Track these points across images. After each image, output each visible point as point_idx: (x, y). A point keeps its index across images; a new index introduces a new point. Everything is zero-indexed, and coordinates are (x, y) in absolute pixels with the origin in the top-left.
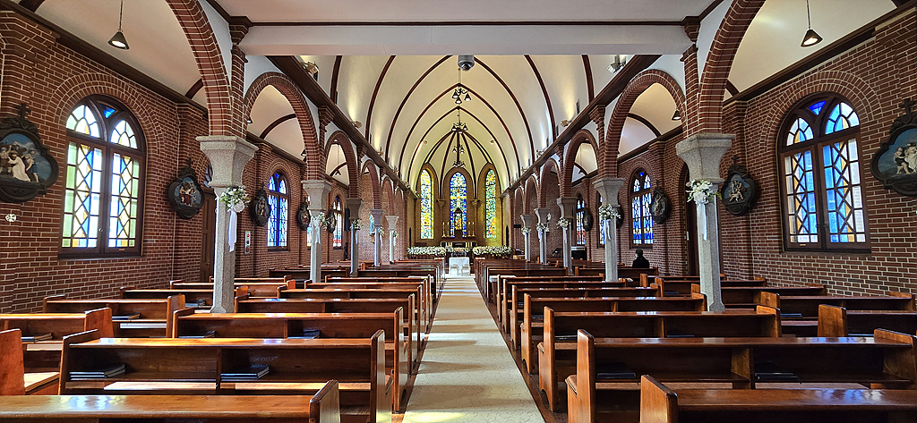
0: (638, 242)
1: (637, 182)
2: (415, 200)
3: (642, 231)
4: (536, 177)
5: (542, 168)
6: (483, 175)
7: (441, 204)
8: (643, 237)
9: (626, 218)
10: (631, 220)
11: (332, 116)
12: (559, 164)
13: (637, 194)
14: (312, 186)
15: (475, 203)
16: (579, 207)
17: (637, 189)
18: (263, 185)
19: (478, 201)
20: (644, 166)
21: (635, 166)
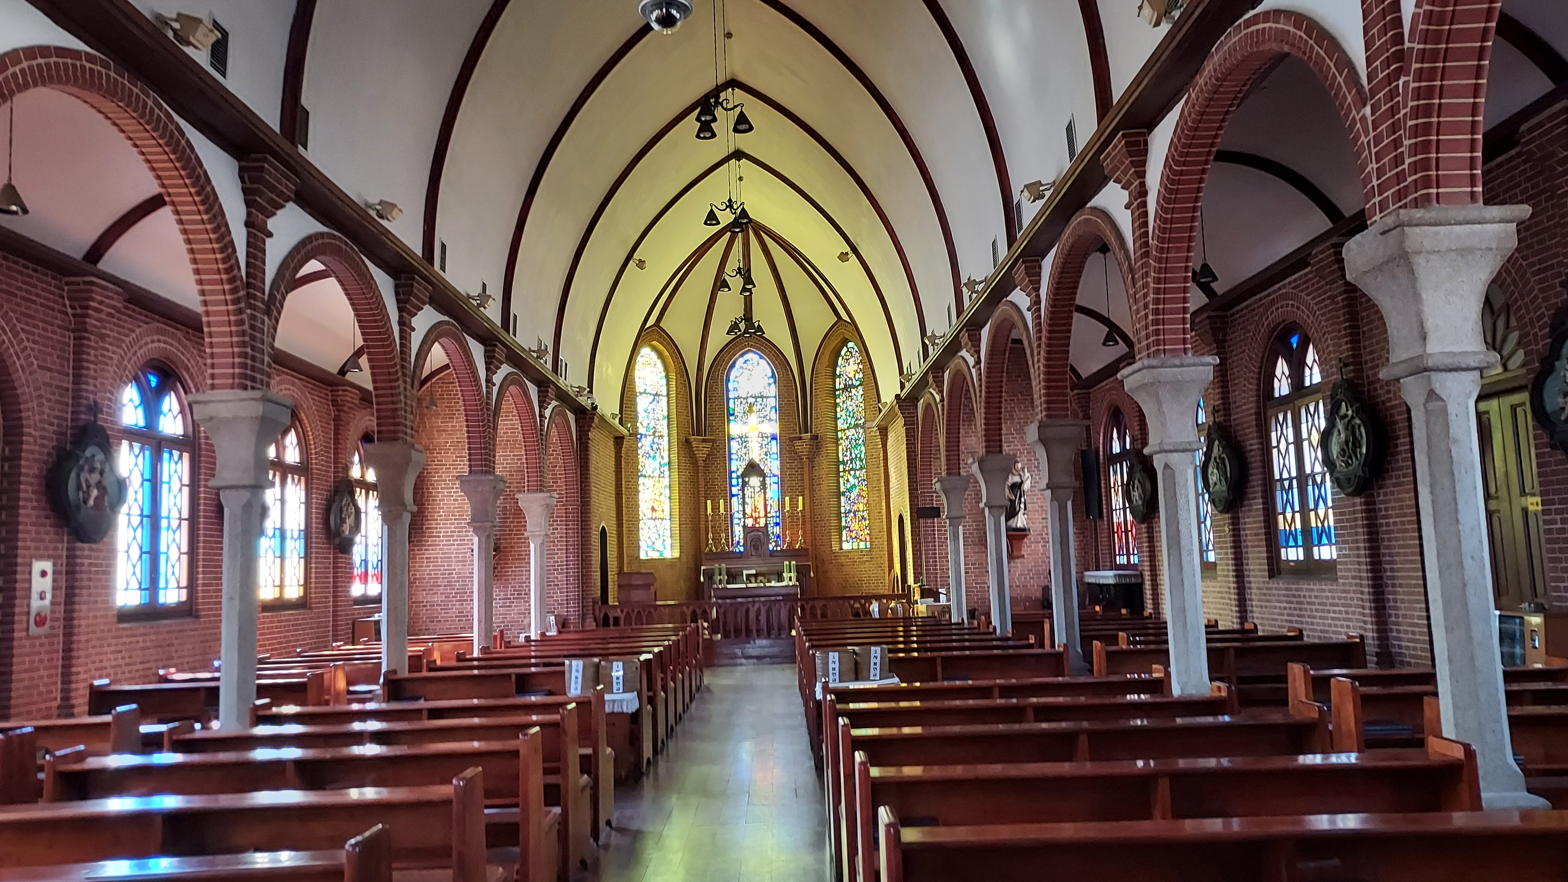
0: (1293, 554)
1: (1282, 367)
2: (619, 440)
3: (1305, 521)
4: (971, 361)
5: (985, 333)
6: (826, 359)
7: (702, 450)
8: (1308, 538)
9: (1256, 479)
10: (1269, 484)
11: (288, 186)
12: (1028, 316)
13: (1284, 401)
14: (222, 410)
15: (803, 447)
16: (1116, 448)
17: (1282, 387)
18: (95, 409)
19: (815, 438)
20: (1303, 316)
21: (1275, 315)
